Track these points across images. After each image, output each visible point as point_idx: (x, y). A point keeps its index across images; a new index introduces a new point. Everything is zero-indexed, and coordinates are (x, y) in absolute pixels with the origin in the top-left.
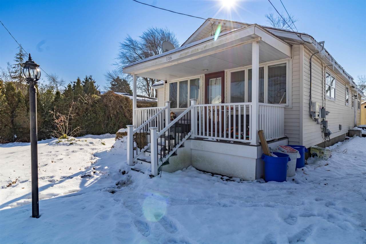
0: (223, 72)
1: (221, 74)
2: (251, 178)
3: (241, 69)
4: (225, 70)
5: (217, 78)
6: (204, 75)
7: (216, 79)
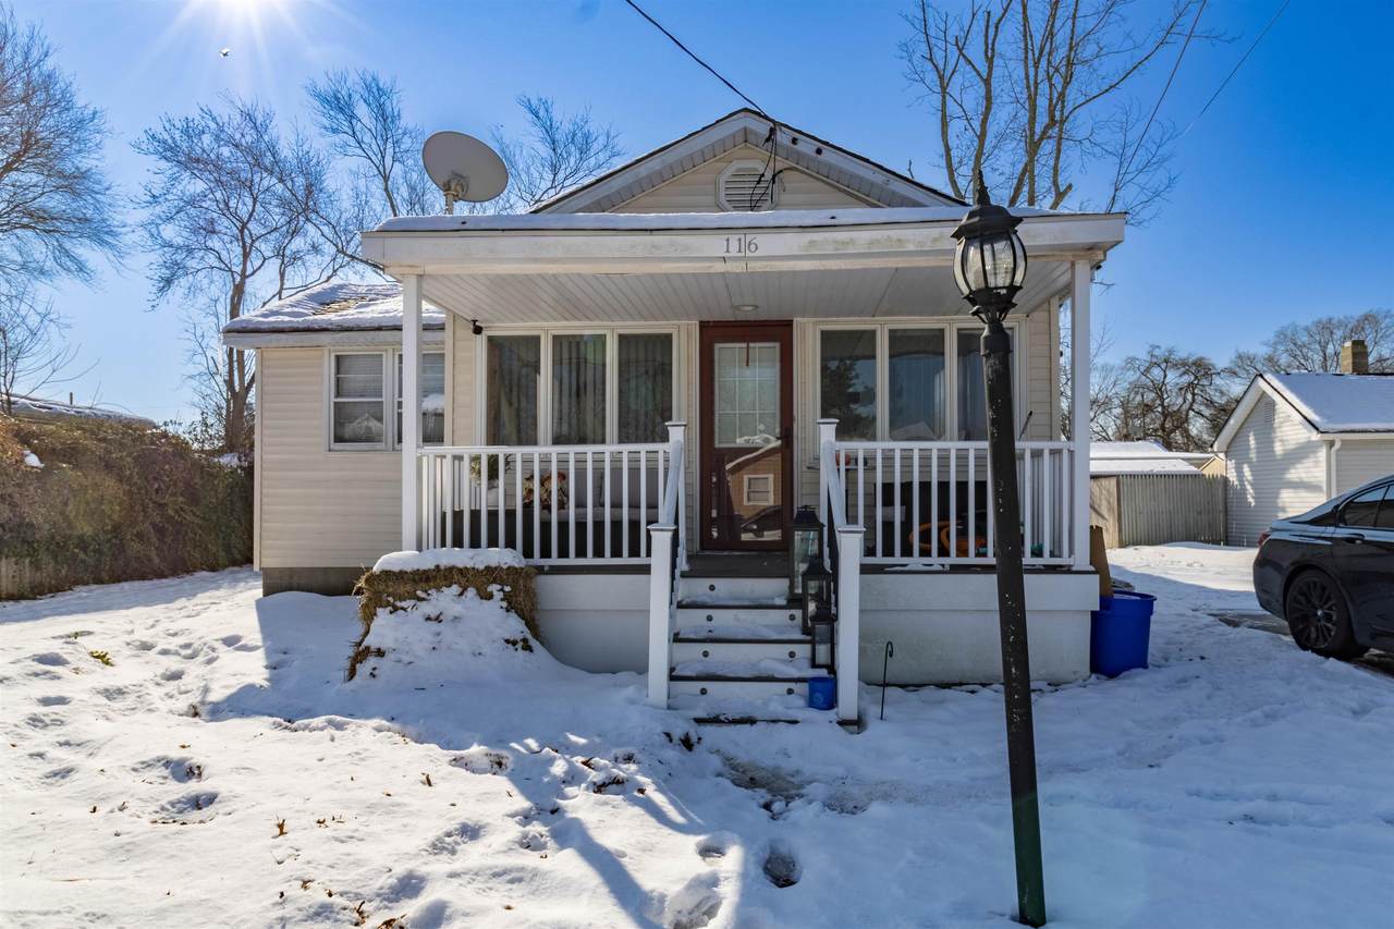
0: (789, 324)
1: (778, 331)
2: (1075, 673)
3: (865, 322)
4: (797, 320)
5: (751, 345)
6: (698, 323)
7: (744, 345)
